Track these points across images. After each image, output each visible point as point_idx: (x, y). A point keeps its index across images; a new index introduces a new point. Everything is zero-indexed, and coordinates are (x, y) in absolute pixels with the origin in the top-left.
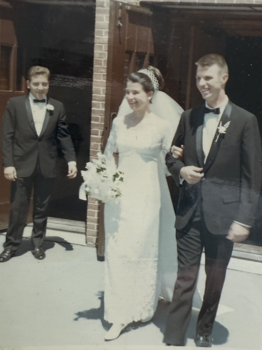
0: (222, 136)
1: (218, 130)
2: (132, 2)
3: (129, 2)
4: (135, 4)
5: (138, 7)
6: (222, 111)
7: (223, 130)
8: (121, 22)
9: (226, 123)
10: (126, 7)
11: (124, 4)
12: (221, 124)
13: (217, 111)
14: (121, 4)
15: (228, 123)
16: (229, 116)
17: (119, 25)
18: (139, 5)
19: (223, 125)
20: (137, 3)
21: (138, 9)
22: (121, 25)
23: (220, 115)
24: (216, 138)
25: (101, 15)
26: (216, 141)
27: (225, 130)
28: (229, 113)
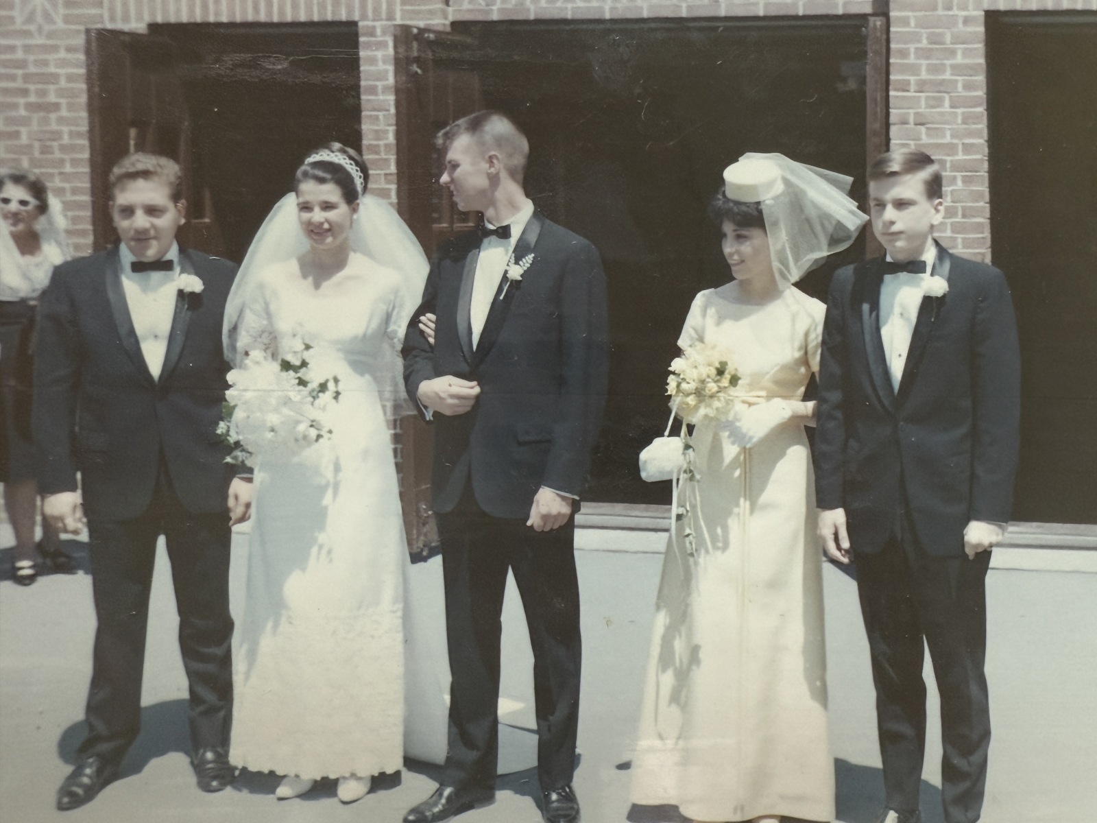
0: (515, 284)
1: (506, 272)
2: (433, 25)
3: (428, 24)
4: (440, 28)
5: (448, 33)
6: (516, 233)
7: (516, 272)
8: (418, 67)
9: (524, 257)
10: (426, 35)
11: (422, 31)
12: (513, 261)
13: (504, 232)
14: (415, 31)
15: (529, 258)
16: (533, 245)
17: (416, 72)
18: (448, 29)
19: (517, 263)
20: (444, 25)
21: (450, 37)
22: (419, 71)
23: (513, 240)
24: (503, 290)
25: (369, 53)
26: (501, 298)
27: (522, 272)
28: (532, 238)
